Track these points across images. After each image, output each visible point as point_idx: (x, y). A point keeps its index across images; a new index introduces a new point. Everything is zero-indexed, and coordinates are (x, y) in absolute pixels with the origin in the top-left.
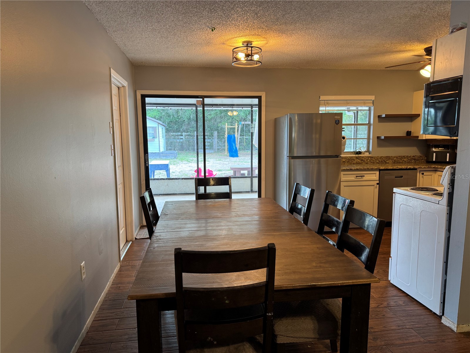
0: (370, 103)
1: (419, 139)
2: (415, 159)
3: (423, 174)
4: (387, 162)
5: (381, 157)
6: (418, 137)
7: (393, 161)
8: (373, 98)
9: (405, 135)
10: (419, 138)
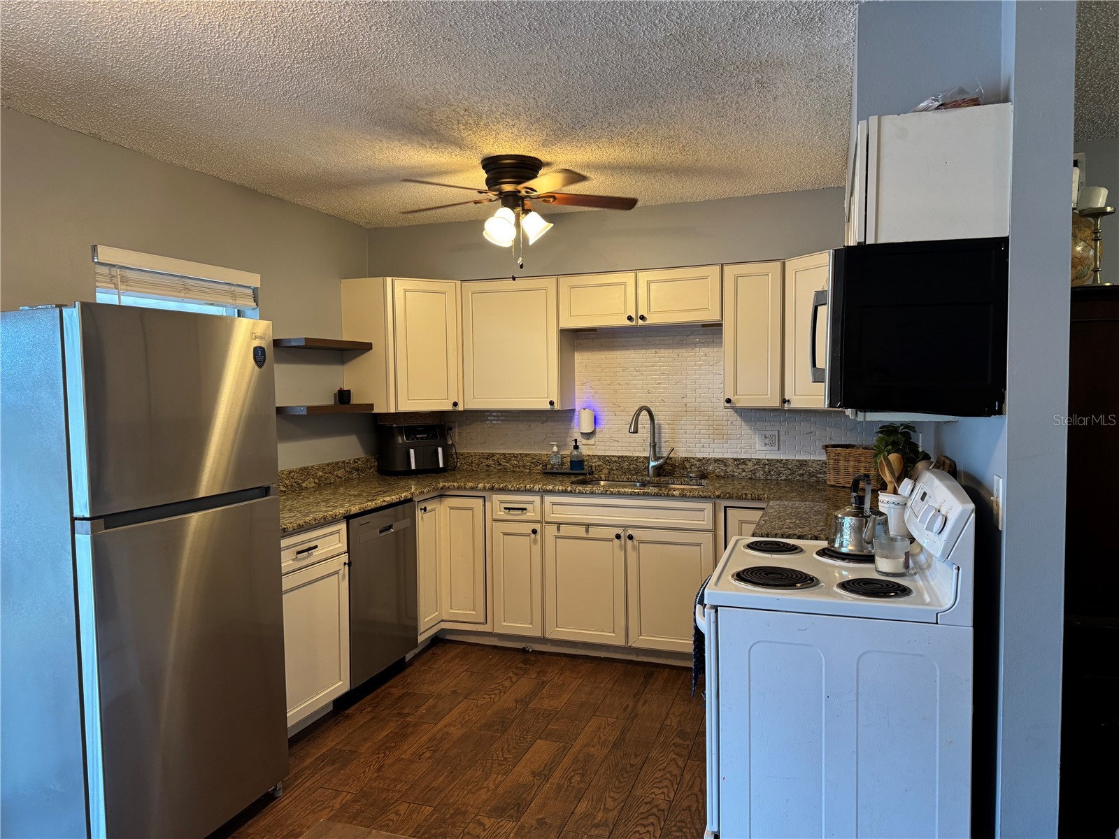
0: (246, 296)
1: (373, 412)
2: (357, 470)
3: (425, 509)
4: (304, 485)
5: (290, 472)
6: (371, 406)
7: (316, 481)
8: (254, 280)
9: (332, 402)
10: (376, 411)
